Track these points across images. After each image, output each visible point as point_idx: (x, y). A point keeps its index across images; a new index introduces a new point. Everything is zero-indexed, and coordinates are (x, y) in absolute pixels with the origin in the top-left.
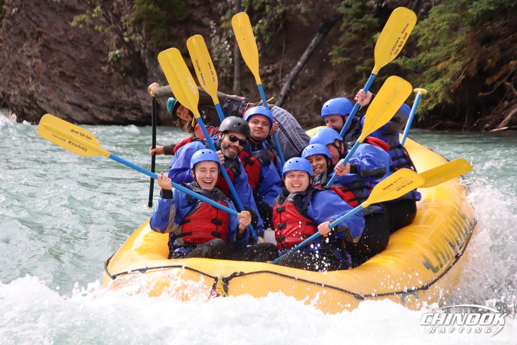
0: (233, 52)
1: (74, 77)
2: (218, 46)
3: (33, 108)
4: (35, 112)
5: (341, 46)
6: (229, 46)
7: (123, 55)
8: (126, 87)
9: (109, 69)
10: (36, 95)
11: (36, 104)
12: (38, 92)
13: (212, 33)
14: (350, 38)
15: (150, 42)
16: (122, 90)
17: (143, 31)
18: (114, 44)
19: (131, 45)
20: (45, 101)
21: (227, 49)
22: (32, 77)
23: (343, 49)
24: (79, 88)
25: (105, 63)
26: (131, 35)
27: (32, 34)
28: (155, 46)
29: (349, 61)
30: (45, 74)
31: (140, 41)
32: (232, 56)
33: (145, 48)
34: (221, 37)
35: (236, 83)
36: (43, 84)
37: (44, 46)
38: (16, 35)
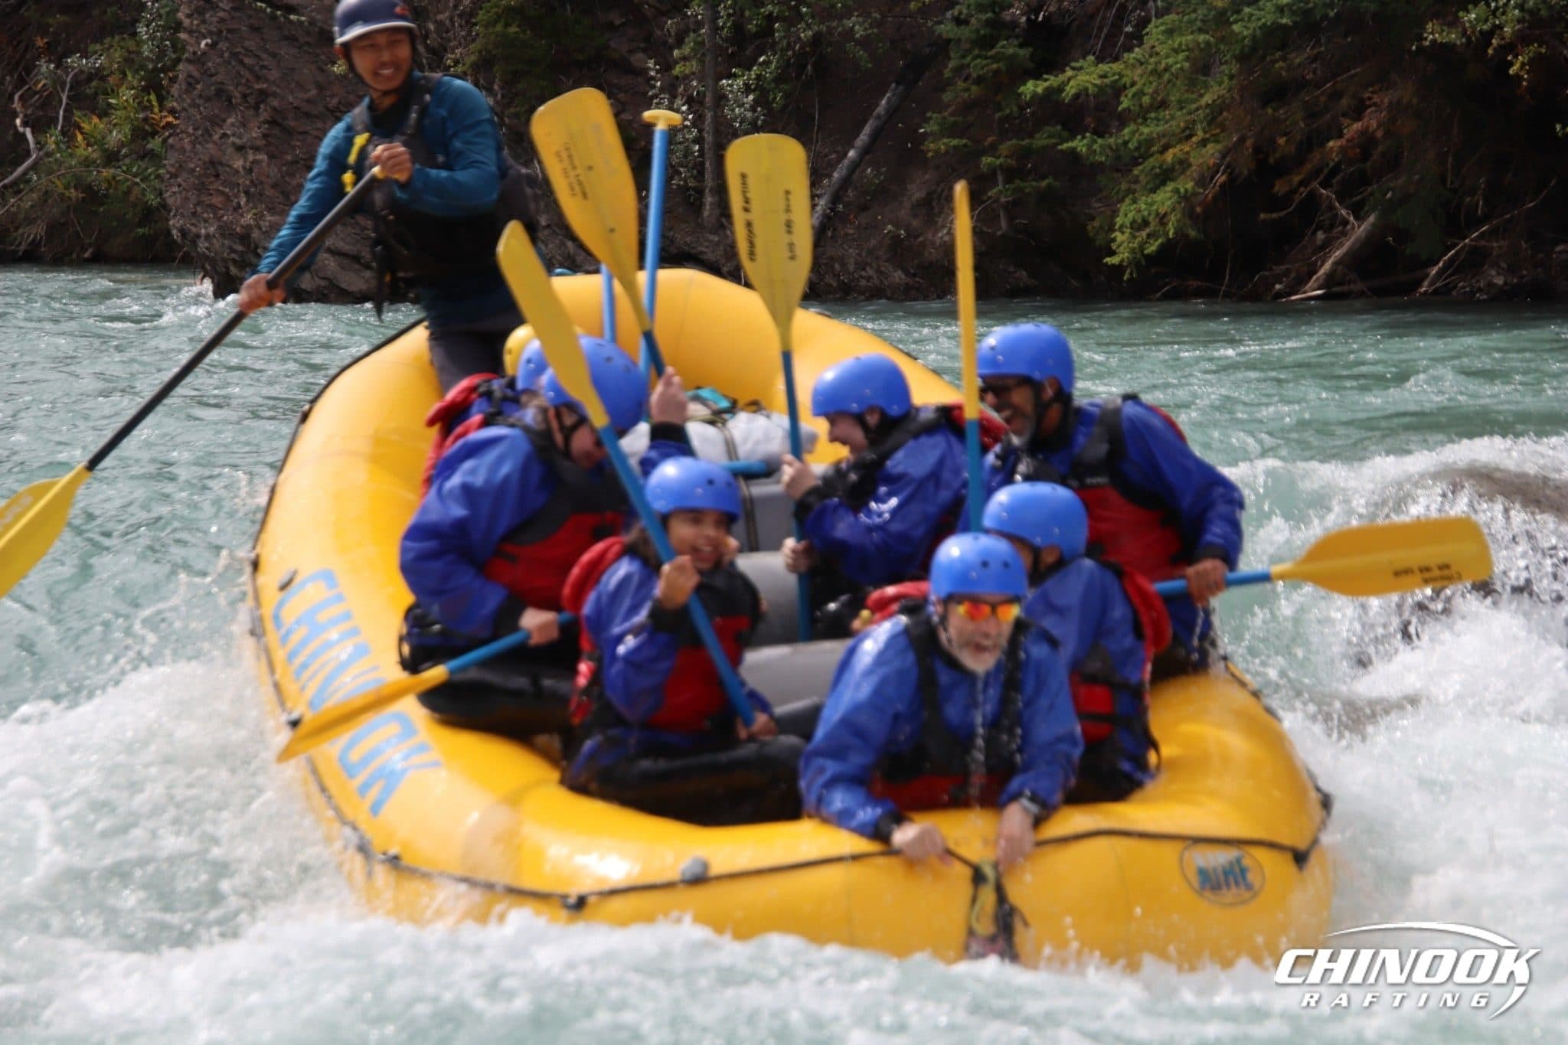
0: (700, 131)
5: (946, 114)
10: (255, 234)
12: (260, 228)
13: (652, 88)
14: (966, 95)
17: (496, 86)
21: (688, 123)
22: (247, 193)
23: (951, 120)
27: (245, 97)
29: (965, 146)
30: (275, 186)
32: (699, 140)
34: (673, 97)
35: (709, 199)
36: (271, 209)
37: (273, 123)
38: (208, 99)
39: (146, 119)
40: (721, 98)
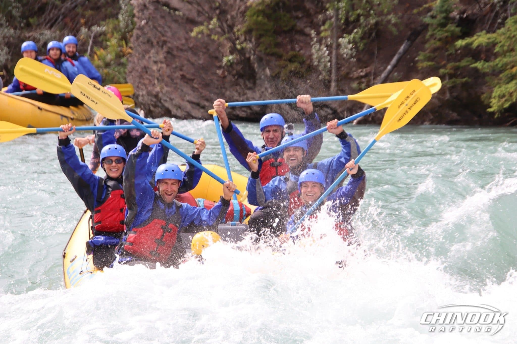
0: (331, 58)
1: (193, 80)
2: (319, 52)
3: (158, 106)
4: (160, 110)
5: (427, 52)
6: (327, 52)
7: (235, 61)
8: (238, 87)
9: (223, 72)
10: (160, 95)
11: (160, 102)
12: (162, 92)
13: (313, 41)
14: (435, 45)
15: (259, 49)
16: (234, 90)
17: (253, 40)
18: (228, 51)
19: (242, 52)
20: (168, 100)
21: (326, 54)
22: (158, 79)
23: (428, 55)
24: (197, 89)
25: (220, 67)
26: (242, 43)
27: (158, 43)
28: (263, 52)
29: (434, 65)
30: (168, 76)
31: (251, 49)
32: (330, 61)
33: (254, 54)
34: (321, 44)
35: (333, 84)
36: (167, 85)
37: (168, 52)
38: (144, 43)
39: (121, 51)
40: (339, 46)
